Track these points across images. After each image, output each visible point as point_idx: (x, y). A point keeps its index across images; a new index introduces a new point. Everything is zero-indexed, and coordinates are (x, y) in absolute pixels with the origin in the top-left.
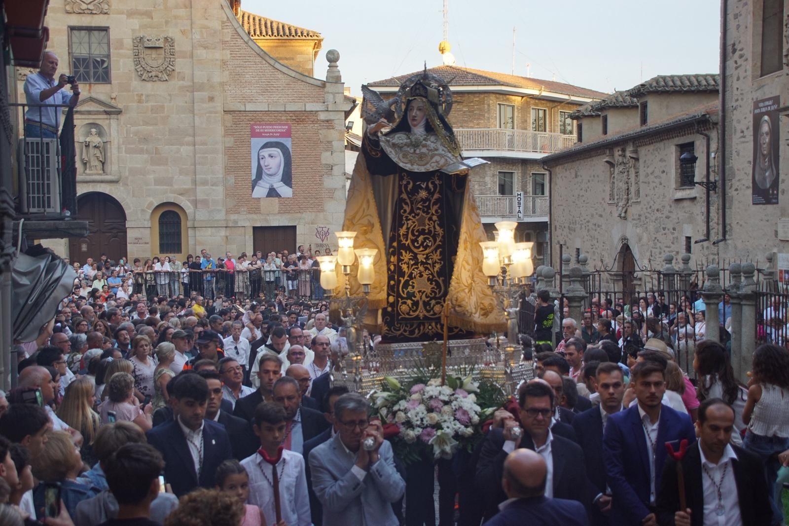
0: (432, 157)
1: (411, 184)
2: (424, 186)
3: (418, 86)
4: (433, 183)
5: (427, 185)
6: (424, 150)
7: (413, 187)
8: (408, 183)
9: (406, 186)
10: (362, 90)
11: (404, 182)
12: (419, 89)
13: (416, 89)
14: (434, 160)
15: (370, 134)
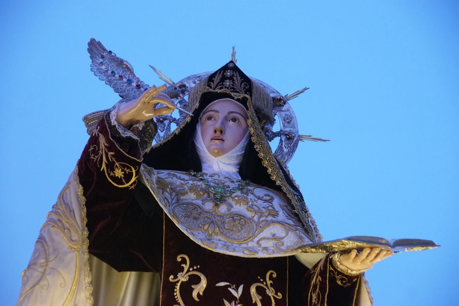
0: (261, 226)
1: (204, 283)
2: (237, 294)
3: (229, 73)
4: (260, 291)
5: (246, 292)
6: (240, 208)
7: (205, 291)
8: (196, 280)
9: (187, 289)
10: (90, 50)
11: (183, 278)
12: (231, 78)
13: (224, 78)
14: (267, 232)
15: (119, 123)
